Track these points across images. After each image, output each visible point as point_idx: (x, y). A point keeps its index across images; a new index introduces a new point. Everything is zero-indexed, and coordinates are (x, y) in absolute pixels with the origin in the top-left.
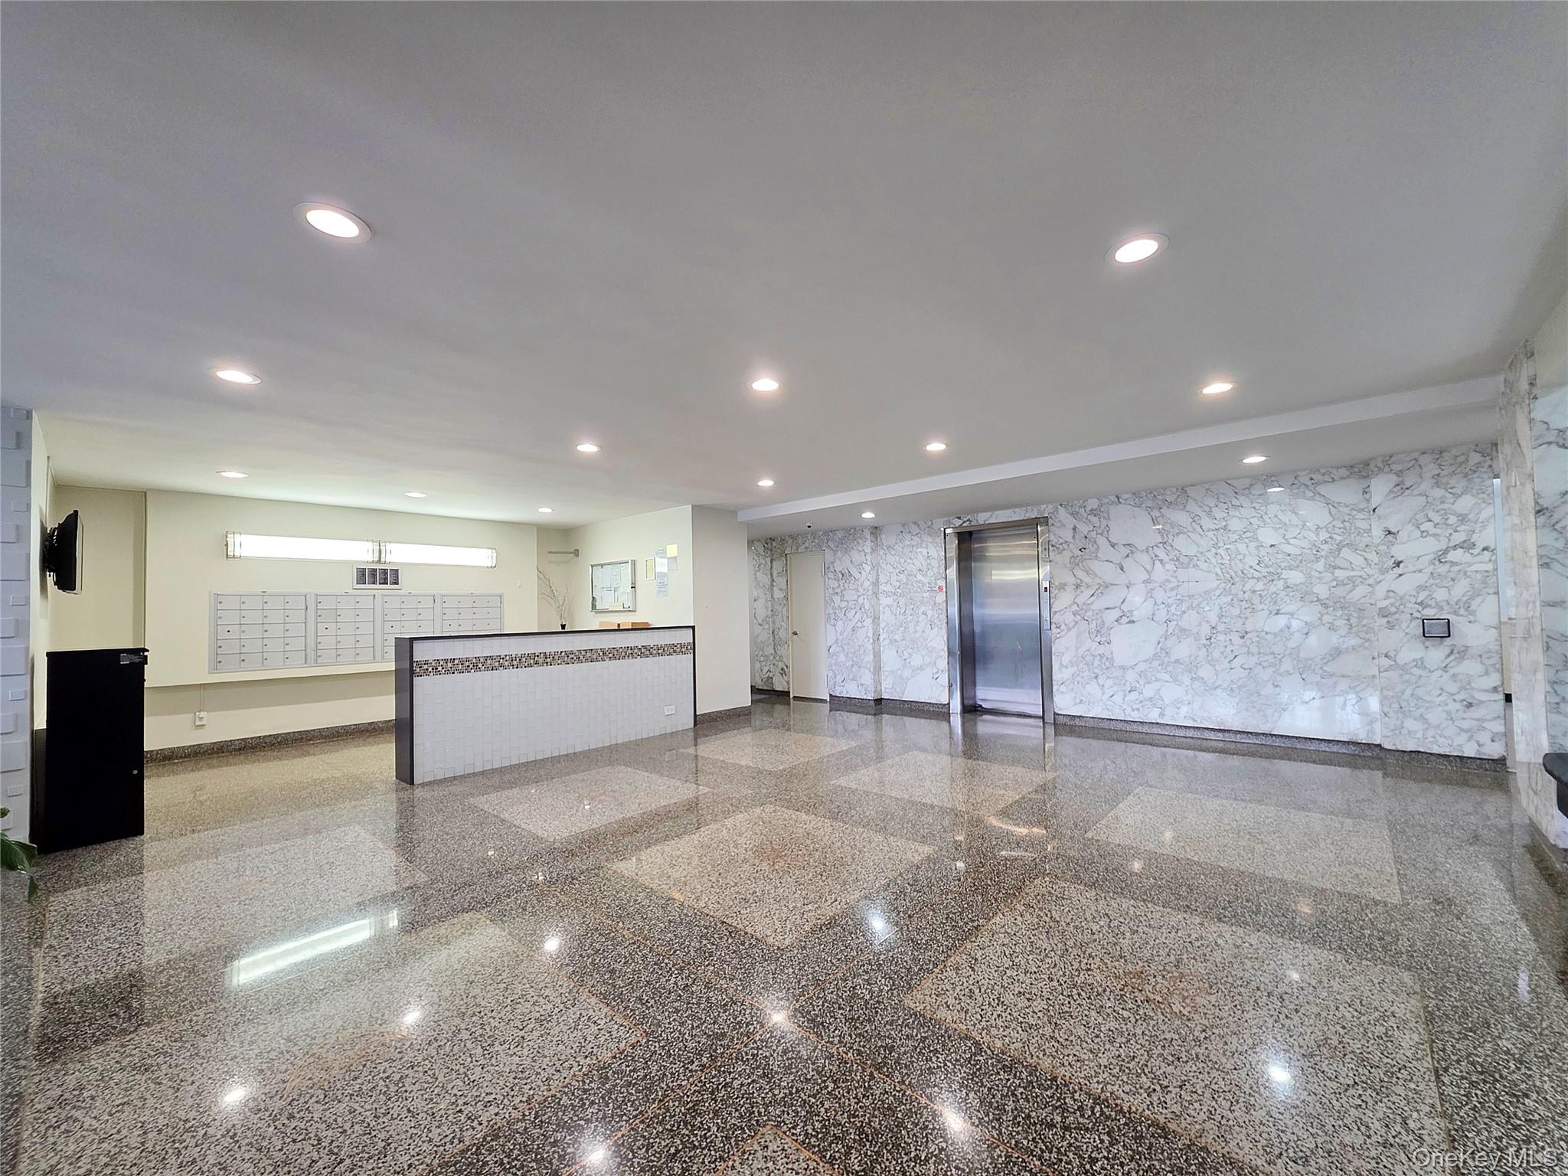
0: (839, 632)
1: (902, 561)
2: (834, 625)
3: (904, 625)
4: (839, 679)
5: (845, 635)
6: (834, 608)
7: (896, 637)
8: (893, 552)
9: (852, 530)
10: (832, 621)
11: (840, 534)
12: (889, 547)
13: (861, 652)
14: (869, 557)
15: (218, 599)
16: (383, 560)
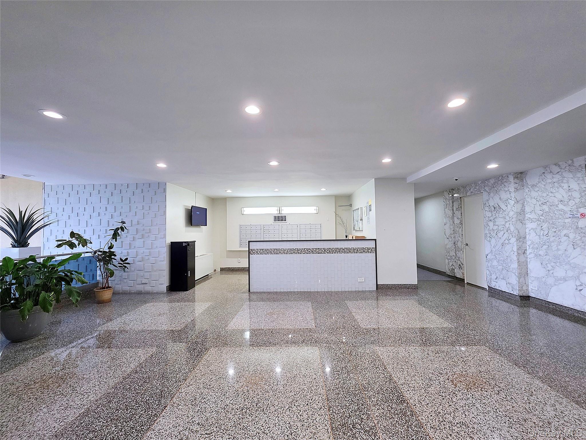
0: (493, 246)
1: (545, 195)
2: (490, 241)
3: (547, 244)
4: (494, 277)
5: (497, 248)
6: (489, 230)
7: (541, 253)
8: (537, 189)
9: (500, 178)
10: (488, 238)
11: (492, 181)
12: (533, 186)
13: (509, 260)
14: (513, 195)
15: (241, 226)
16: (281, 213)
